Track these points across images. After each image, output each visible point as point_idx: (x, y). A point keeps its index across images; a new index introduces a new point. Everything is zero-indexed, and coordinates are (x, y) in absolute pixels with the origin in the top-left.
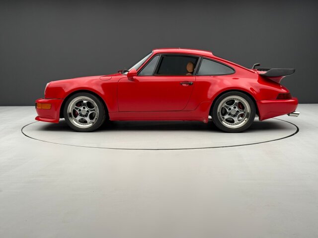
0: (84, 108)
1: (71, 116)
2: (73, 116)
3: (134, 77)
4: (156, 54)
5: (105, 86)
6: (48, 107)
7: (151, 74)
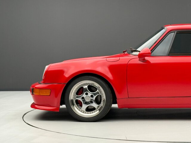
0: (87, 94)
1: (73, 104)
2: (75, 103)
3: (146, 58)
4: (170, 31)
5: (112, 68)
6: (47, 93)
7: (166, 54)
